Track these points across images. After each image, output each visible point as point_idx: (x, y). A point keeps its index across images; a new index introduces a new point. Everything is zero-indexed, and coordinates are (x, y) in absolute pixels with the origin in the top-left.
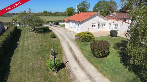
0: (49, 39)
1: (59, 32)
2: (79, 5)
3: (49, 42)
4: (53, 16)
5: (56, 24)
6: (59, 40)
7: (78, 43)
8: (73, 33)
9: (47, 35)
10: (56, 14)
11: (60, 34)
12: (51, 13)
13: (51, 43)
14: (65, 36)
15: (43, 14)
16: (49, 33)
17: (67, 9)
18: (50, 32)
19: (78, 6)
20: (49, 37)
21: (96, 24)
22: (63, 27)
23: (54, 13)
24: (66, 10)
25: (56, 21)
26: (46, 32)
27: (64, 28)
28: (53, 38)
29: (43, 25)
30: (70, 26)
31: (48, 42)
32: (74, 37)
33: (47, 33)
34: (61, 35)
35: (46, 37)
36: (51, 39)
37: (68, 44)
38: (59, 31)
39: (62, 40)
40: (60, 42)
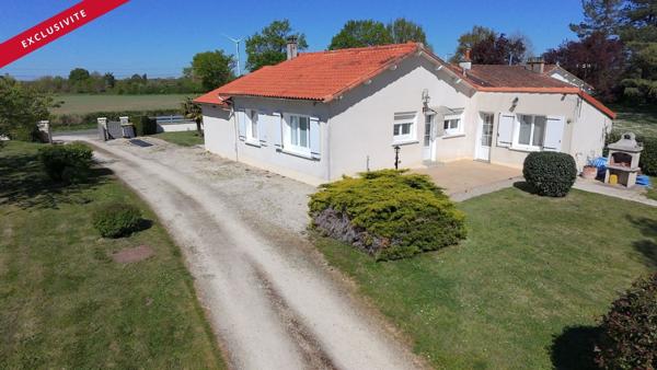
0: (88, 247)
1: (166, 183)
2: (254, 42)
3: (83, 295)
4: (121, 93)
5: (140, 128)
6: (177, 253)
7: (348, 269)
8: (264, 179)
9: (73, 212)
10: (141, 85)
11: (180, 193)
12: (110, 79)
13: (95, 307)
14: (215, 208)
15: (65, 86)
16: (87, 193)
17: (195, 59)
18: (94, 182)
19: (250, 44)
20: (88, 233)
21: (411, 115)
22: (187, 145)
23: (129, 82)
24: (190, 66)
25: (139, 113)
26: (67, 184)
27: (197, 151)
28: (125, 233)
29: (54, 138)
30: (242, 138)
31: (73, 283)
32: (297, 218)
33: (71, 196)
34: (184, 201)
35: (60, 235)
36: (99, 254)
37: (275, 298)
38: (166, 175)
39: (201, 247)
40: (190, 280)
